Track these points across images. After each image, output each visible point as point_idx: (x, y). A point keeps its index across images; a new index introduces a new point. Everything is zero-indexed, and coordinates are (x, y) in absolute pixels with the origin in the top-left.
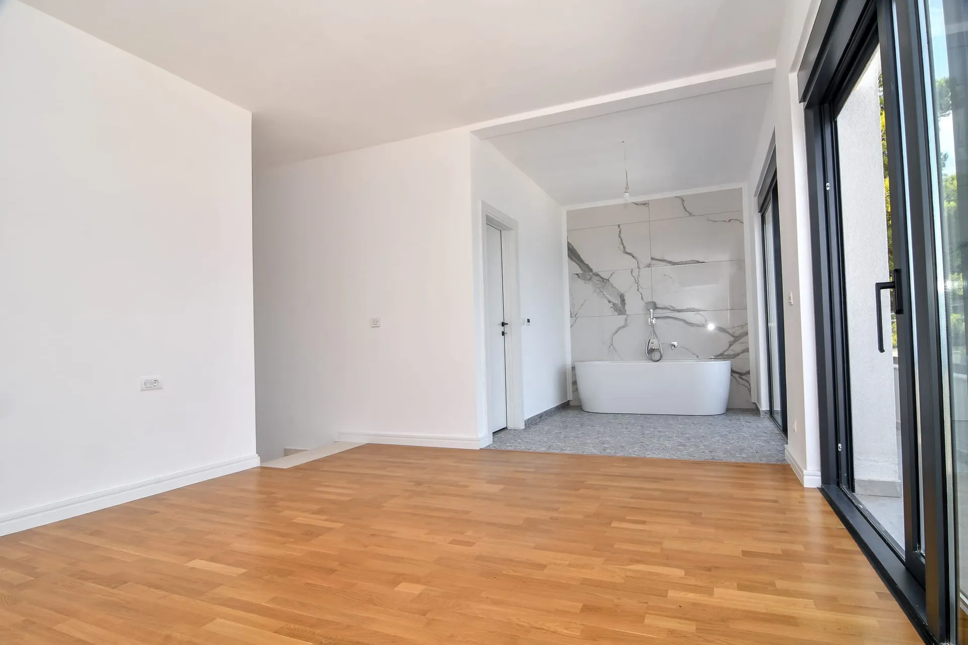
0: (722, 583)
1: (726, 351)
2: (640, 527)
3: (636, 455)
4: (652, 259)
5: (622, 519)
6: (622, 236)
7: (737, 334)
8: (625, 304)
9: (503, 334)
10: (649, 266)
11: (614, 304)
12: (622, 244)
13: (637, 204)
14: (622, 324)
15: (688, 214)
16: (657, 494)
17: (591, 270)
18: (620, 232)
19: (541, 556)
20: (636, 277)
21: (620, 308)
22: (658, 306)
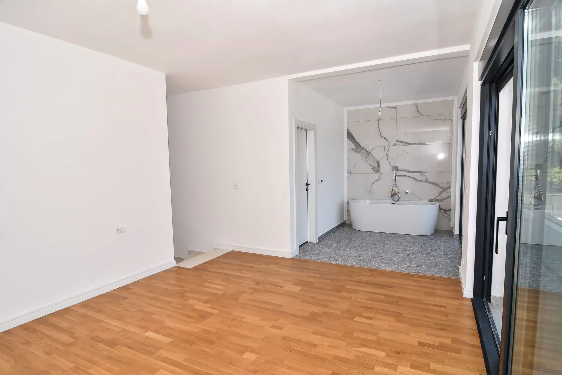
0: (403, 363)
1: (437, 197)
2: (368, 321)
3: (376, 267)
4: (397, 141)
5: (360, 315)
6: (379, 126)
7: (445, 187)
8: (379, 167)
9: (307, 190)
10: (395, 145)
11: (373, 167)
12: (380, 131)
13: (389, 108)
14: (378, 178)
15: (420, 115)
16: (383, 297)
17: (360, 146)
18: (378, 124)
19: (315, 339)
20: (387, 152)
21: (377, 169)
22: (399, 169)
